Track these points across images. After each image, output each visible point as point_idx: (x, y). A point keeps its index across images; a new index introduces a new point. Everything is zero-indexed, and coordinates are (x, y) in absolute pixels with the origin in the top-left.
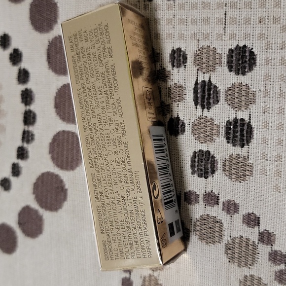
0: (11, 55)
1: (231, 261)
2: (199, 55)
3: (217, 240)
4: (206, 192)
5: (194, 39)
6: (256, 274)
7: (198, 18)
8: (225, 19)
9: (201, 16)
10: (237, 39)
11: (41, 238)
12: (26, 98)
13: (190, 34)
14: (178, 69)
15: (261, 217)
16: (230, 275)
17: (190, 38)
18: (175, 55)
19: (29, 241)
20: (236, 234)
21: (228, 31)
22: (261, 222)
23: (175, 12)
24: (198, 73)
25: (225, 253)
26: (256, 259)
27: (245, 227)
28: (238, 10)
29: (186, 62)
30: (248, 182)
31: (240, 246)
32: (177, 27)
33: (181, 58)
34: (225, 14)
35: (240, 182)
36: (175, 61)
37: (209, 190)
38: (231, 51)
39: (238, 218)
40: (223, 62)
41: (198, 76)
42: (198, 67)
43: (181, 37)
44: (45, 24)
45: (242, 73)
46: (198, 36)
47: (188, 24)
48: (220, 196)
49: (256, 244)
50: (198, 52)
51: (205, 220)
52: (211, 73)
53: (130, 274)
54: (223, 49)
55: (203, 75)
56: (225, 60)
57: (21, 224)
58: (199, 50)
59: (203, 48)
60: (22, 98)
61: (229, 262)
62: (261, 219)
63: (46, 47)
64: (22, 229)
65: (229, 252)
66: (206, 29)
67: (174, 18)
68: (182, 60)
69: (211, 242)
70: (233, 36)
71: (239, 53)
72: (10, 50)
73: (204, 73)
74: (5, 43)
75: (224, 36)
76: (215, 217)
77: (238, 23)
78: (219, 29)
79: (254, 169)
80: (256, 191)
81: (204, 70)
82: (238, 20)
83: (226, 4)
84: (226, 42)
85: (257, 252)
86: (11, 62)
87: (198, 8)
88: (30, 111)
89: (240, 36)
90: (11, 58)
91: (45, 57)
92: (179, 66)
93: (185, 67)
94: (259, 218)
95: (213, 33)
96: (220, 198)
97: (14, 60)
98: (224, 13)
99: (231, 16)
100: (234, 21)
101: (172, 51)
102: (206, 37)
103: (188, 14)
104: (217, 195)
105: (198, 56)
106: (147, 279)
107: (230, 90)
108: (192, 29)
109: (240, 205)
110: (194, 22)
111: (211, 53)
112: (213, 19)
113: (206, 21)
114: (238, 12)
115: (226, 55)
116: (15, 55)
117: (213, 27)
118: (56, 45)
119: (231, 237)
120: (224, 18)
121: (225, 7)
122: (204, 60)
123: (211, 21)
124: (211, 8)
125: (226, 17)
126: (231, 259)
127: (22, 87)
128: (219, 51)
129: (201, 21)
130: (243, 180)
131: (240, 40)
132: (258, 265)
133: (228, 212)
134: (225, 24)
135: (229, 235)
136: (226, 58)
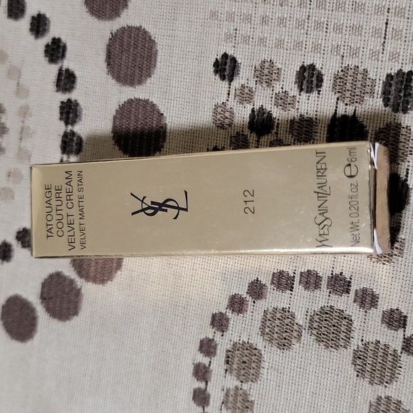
0: (47, 46)
1: (360, 374)
2: (341, 78)
3: (343, 344)
4: (332, 274)
5: (335, 54)
6: (394, 396)
7: (345, 24)
8: (386, 31)
9: (349, 22)
10: (400, 61)
11: (75, 321)
12: (68, 113)
13: (330, 45)
14: (308, 95)
15: (409, 315)
16: (356, 394)
17: (329, 52)
18: (306, 74)
19: (56, 324)
20: (370, 338)
21: (388, 48)
22: (408, 323)
23: (311, 11)
24: (337, 103)
25: (353, 363)
26: (397, 375)
27: (384, 328)
28: (406, 19)
29: (321, 86)
30: (395, 265)
31: (375, 354)
32: (313, 34)
33: (314, 79)
34: (387, 24)
35: (384, 264)
36: (305, 82)
37: (337, 271)
38: (389, 77)
39: (376, 314)
40: (376, 91)
41: (337, 107)
42: (338, 95)
43: (316, 48)
44: (108, 6)
45: (403, 111)
46: (342, 50)
47: (328, 31)
48: (353, 281)
49: (399, 354)
50: (341, 73)
51: (327, 313)
52: (357, 105)
53: (207, 384)
54: (379, 72)
55: (344, 108)
56: (379, 88)
57: (44, 298)
58: (342, 71)
59: (347, 68)
60: (61, 113)
61: (358, 376)
62: (408, 319)
63: (106, 41)
64: (44, 306)
65: (358, 362)
66: (355, 41)
67: (308, 19)
68: (315, 82)
69: (334, 346)
70: (394, 56)
71: (402, 82)
72: (47, 39)
73: (346, 104)
74: (38, 27)
75: (381, 55)
76: (343, 311)
77: (403, 39)
78: (375, 44)
79: (406, 248)
80: (405, 278)
81: (347, 101)
82: (404, 34)
83: (389, 9)
84: (384, 63)
85: (399, 365)
86: (46, 56)
87: (346, 9)
88: (73, 133)
89: (404, 58)
90: (46, 52)
91: (103, 56)
92: (309, 91)
93: (319, 94)
94: (405, 317)
95: (365, 50)
96: (352, 284)
97: (52, 55)
98: (385, 21)
99: (395, 28)
100: (397, 34)
101: (301, 68)
102: (355, 53)
103: (330, 16)
104: (349, 280)
105: (340, 80)
106: (232, 393)
107: (383, 132)
108: (335, 39)
109: (380, 296)
110: (338, 29)
111: (359, 77)
112: (368, 28)
113: (357, 29)
114: (406, 23)
115: (381, 82)
116: (55, 47)
117: (366, 40)
118: (122, 40)
119: (362, 340)
120: (384, 28)
121: (386, 13)
122: (348, 86)
123: (364, 30)
124: (366, 12)
125: (386, 28)
126: (361, 373)
127: (64, 97)
128: (371, 75)
129: (348, 28)
130: (388, 261)
131: (404, 62)
132: (398, 383)
133: (362, 305)
134: (385, 38)
135: (361, 338)
136: (381, 86)
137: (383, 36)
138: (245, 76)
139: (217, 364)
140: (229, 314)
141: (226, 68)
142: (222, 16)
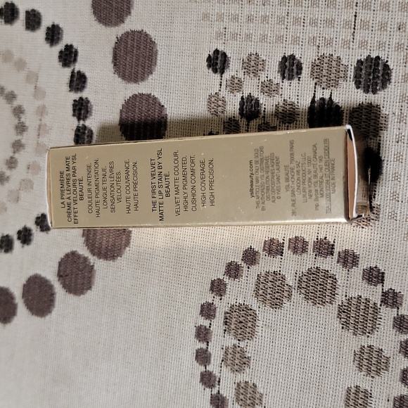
0: (61, 52)
1: (344, 326)
2: (317, 66)
3: (329, 301)
4: (317, 239)
5: (312, 44)
6: (376, 345)
7: (320, 18)
8: (355, 22)
9: (323, 16)
10: (369, 47)
11: (89, 294)
12: (80, 109)
13: (307, 37)
14: (289, 82)
15: (386, 272)
16: (342, 345)
17: (307, 43)
18: (287, 64)
19: (72, 298)
20: (353, 293)
21: (357, 37)
22: (385, 279)
23: (290, 8)
24: (315, 88)
25: (338, 317)
26: (377, 326)
27: (365, 284)
28: (372, 11)
29: (301, 73)
30: (373, 228)
31: (358, 308)
32: (292, 28)
33: (294, 67)
34: (356, 16)
35: (363, 228)
36: (286, 71)
37: (322, 236)
38: (360, 62)
39: (357, 272)
40: (349, 76)
41: (315, 91)
42: (315, 80)
43: (296, 40)
44: (113, 14)
45: (372, 91)
46: (318, 41)
47: (305, 25)
48: (336, 244)
49: (379, 306)
50: (318, 62)
51: (314, 274)
52: (333, 88)
53: (208, 345)
54: (350, 59)
55: (322, 91)
56: (351, 73)
57: (61, 275)
58: (318, 59)
59: (323, 56)
60: (74, 110)
61: (343, 328)
62: (386, 275)
63: (113, 45)
64: (61, 283)
65: (343, 315)
66: (328, 33)
67: (287, 15)
68: (295, 70)
69: (321, 302)
70: (363, 44)
71: (371, 66)
72: (60, 47)
73: (323, 88)
74: (53, 36)
75: (351, 43)
76: (328, 271)
77: (371, 28)
78: (346, 34)
79: (381, 212)
80: (381, 239)
81: (324, 85)
82: (371, 24)
83: (357, 3)
84: (354, 51)
85: (379, 317)
86: (60, 61)
87: (320, 5)
88: (85, 127)
89: (372, 45)
90: (60, 57)
91: (110, 58)
92: (290, 78)
93: (299, 80)
94: (383, 273)
95: (338, 39)
96: (335, 247)
97: (65, 60)
98: (354, 14)
99: (363, 19)
100: (365, 25)
101: (282, 59)
102: (329, 43)
103: (306, 12)
104: (332, 243)
105: (316, 67)
106: (230, 351)
107: (357, 111)
108: (311, 31)
109: (361, 256)
110: (314, 23)
111: (334, 64)
112: (339, 21)
113: (330, 22)
114: (372, 15)
115: (353, 67)
116: (68, 53)
117: (338, 31)
118: (127, 43)
119: (346, 296)
120: (354, 20)
121: (355, 7)
122: (324, 72)
123: (336, 23)
124: (337, 6)
125: (355, 19)
126: (345, 325)
127: (76, 96)
128: (344, 62)
129: (322, 22)
130: (366, 225)
131: (372, 49)
132: (379, 333)
133: (345, 264)
134: (354, 29)
135: (344, 294)
136: (353, 70)
137: (353, 26)
138: (234, 69)
139: (217, 325)
140: (226, 280)
141: (217, 62)
142: (213, 17)
